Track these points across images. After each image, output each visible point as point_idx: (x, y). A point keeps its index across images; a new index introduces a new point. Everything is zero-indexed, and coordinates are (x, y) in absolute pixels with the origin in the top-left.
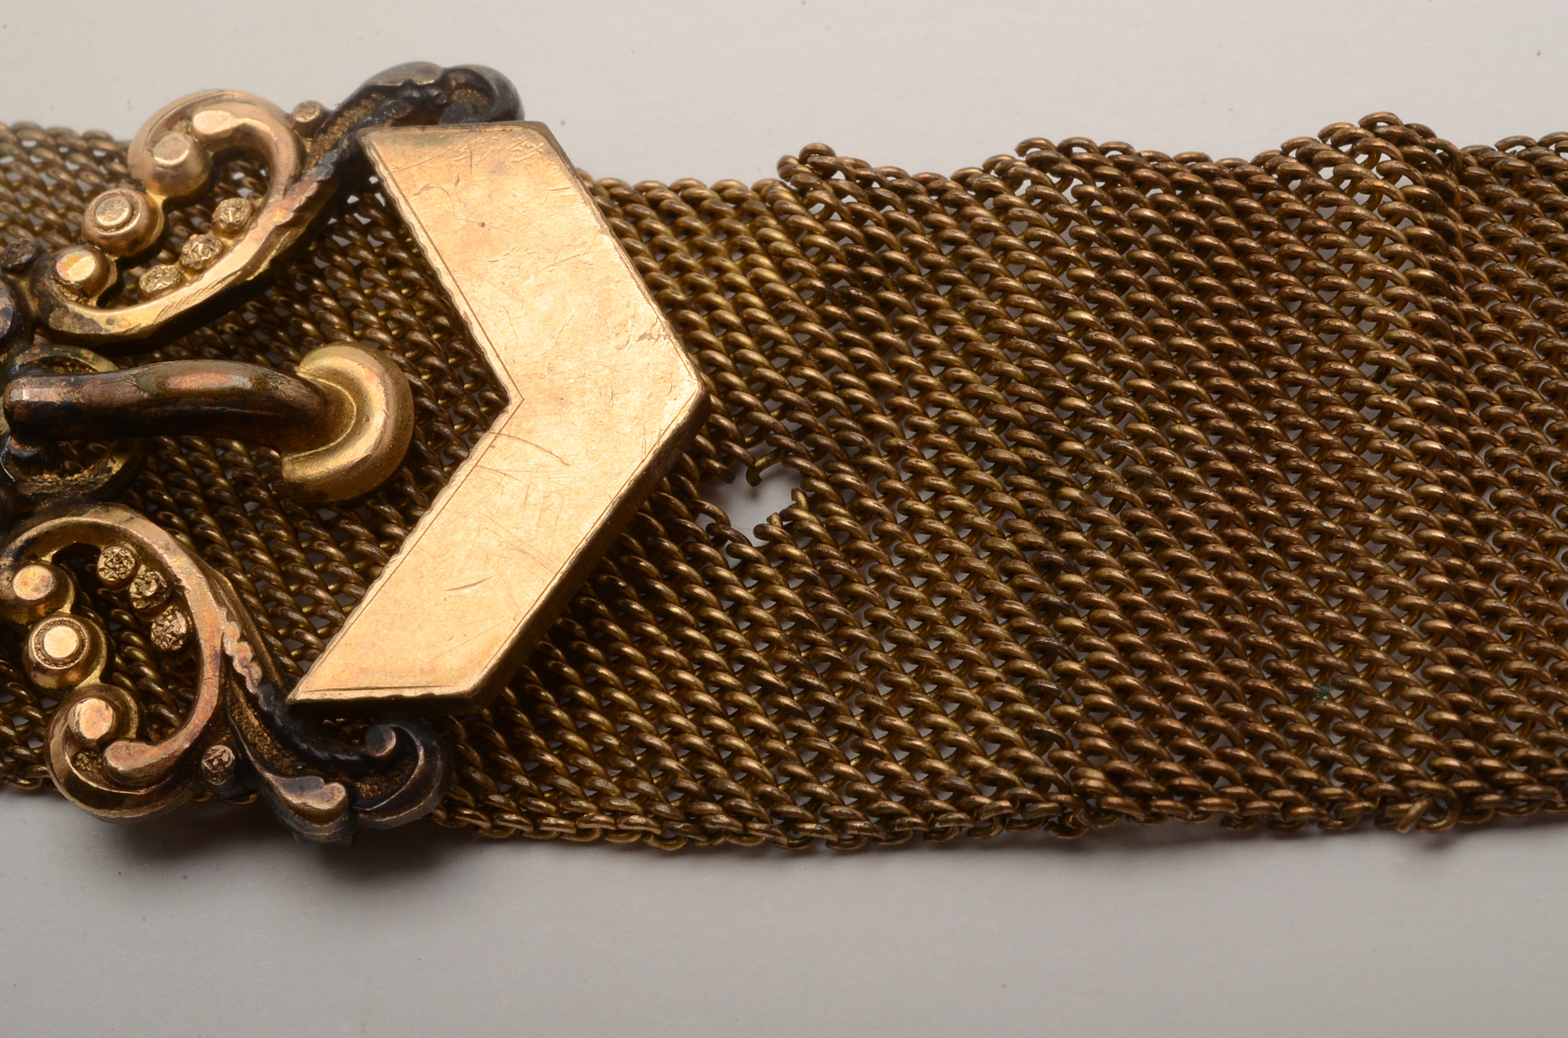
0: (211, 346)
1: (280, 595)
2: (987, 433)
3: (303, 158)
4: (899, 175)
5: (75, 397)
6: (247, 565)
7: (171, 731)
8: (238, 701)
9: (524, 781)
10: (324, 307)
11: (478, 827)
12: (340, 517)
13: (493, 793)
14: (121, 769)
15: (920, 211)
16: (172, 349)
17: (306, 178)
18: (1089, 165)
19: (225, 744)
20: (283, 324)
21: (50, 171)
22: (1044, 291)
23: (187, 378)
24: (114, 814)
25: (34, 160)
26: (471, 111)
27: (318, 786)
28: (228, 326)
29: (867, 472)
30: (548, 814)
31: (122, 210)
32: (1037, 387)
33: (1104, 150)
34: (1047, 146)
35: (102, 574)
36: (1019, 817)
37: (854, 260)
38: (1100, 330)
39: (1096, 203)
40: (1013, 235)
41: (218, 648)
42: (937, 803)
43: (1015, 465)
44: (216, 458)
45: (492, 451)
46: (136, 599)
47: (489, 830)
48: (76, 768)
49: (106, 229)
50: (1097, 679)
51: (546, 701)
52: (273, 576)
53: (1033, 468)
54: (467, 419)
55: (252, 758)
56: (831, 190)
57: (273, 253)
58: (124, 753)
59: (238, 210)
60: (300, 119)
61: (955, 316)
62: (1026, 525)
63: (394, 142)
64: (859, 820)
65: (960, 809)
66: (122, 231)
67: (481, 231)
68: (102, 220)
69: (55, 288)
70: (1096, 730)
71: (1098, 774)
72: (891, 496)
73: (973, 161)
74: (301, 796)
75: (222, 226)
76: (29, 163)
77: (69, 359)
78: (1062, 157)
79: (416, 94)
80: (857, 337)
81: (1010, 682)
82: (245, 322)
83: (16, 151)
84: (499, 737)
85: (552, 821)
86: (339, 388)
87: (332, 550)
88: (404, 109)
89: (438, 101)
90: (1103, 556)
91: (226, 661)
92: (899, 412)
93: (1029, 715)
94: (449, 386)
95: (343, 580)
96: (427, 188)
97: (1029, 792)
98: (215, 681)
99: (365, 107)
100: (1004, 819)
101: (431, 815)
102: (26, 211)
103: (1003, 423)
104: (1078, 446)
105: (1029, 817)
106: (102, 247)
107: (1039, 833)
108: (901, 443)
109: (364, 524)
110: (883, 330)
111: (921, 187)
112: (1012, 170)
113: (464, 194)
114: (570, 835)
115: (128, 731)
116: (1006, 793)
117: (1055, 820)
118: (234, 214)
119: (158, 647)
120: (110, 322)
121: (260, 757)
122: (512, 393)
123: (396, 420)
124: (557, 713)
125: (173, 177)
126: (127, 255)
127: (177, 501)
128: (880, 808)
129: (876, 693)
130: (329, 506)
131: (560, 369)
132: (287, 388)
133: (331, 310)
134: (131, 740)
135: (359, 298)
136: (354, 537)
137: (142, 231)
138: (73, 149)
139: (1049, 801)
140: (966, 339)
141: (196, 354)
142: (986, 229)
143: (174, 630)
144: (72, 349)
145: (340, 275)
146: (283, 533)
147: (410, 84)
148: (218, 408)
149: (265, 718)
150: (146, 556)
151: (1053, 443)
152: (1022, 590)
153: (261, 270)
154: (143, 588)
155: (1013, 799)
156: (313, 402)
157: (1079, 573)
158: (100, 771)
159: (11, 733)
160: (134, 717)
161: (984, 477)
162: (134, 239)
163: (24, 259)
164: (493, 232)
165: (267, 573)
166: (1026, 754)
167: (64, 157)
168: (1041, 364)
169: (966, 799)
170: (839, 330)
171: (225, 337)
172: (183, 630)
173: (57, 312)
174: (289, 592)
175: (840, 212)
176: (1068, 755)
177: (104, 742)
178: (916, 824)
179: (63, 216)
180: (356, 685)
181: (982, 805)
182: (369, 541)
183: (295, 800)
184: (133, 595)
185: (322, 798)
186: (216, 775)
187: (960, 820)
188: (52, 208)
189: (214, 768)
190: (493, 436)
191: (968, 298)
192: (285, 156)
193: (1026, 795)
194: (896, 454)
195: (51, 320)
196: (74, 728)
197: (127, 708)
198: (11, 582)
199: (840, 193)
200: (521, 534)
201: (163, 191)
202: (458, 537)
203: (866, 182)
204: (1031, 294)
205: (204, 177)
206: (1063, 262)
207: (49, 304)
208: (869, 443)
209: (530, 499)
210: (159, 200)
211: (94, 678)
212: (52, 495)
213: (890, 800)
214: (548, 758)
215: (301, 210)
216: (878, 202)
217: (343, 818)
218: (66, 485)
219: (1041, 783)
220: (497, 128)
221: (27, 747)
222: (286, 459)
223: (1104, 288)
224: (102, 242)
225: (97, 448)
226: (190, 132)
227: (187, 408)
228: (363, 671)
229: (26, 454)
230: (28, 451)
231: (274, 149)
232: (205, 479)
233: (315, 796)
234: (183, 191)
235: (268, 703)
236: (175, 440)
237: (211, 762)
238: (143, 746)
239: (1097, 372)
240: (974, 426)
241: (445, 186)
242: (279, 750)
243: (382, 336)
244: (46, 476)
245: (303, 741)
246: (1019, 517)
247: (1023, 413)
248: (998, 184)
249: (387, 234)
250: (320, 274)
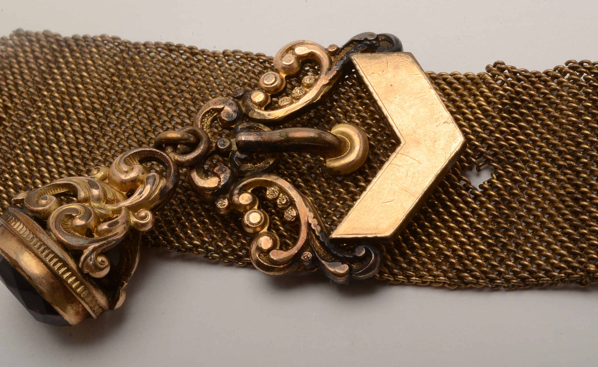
0: (299, 123)
1: (324, 204)
2: (555, 156)
3: (331, 63)
4: (526, 71)
5: (259, 139)
6: (313, 195)
7: (290, 247)
8: (313, 238)
9: (405, 265)
10: (337, 111)
11: (390, 280)
12: (344, 180)
13: (395, 269)
14: (275, 259)
15: (533, 83)
16: (286, 125)
17: (333, 69)
18: (589, 69)
19: (309, 251)
20: (323, 117)
21: (245, 66)
22: (574, 110)
23: (297, 133)
24: (272, 273)
25: (240, 62)
26: (387, 48)
27: (339, 265)
28: (305, 117)
29: (516, 168)
30: (413, 276)
31: (272, 79)
32: (572, 141)
33: (594, 64)
34: (575, 63)
35: (268, 196)
36: (567, 279)
37: (511, 99)
38: (593, 123)
39: (591, 81)
40: (564, 91)
41: (306, 221)
42: (540, 275)
43: (565, 166)
44: (301, 160)
45: (396, 159)
46: (279, 205)
47: (393, 281)
48: (260, 258)
49: (267, 85)
50: (592, 236)
51: (412, 240)
52: (322, 198)
53: (571, 167)
54: (385, 148)
55: (318, 256)
56: (504, 76)
57: (322, 94)
58: (276, 254)
59: (310, 79)
60: (330, 50)
61: (545, 118)
62: (568, 186)
63: (362, 58)
64: (514, 279)
65: (548, 277)
66: (272, 86)
67: (391, 88)
68: (265, 82)
69: (251, 104)
70: (593, 252)
71: (593, 266)
72: (523, 176)
73: (550, 67)
74: (334, 268)
75: (305, 85)
76: (238, 63)
77: (256, 127)
78: (580, 66)
79: (368, 43)
80: (513, 124)
81: (563, 236)
82: (310, 116)
83: (234, 59)
84: (397, 251)
85: (414, 278)
86: (345, 137)
87: (342, 190)
88: (364, 47)
89: (376, 45)
90: (594, 196)
91: (309, 225)
92: (526, 148)
93: (570, 247)
94: (379, 138)
95: (345, 200)
96: (373, 73)
97: (571, 271)
98: (306, 231)
99: (351, 46)
100: (562, 280)
101: (375, 276)
102: (237, 79)
103: (560, 153)
104: (586, 161)
105: (571, 279)
106: (266, 91)
107: (573, 285)
108: (527, 159)
109: (352, 182)
110: (521, 122)
111: (533, 75)
112: (564, 70)
113: (385, 75)
114: (419, 283)
115: (277, 247)
116: (563, 272)
117: (579, 281)
118: (309, 81)
119: (287, 220)
120: (269, 115)
121: (320, 256)
122: (402, 140)
123: (363, 148)
124: (415, 244)
125: (288, 68)
126: (274, 93)
127: (289, 174)
128: (521, 276)
129: (520, 239)
130: (340, 176)
131: (418, 133)
132: (329, 138)
133: (340, 113)
134: (278, 250)
135: (349, 109)
136: (348, 186)
137: (279, 86)
138: (253, 59)
139: (577, 274)
140: (548, 125)
141: (294, 126)
142: (555, 90)
143: (292, 214)
144: (256, 123)
145: (343, 101)
146: (325, 184)
147: (366, 39)
148: (307, 143)
149: (322, 243)
150: (282, 190)
151: (578, 159)
152: (568, 207)
153: (318, 99)
154: (282, 201)
155: (565, 273)
156: (336, 142)
157: (586, 202)
158: (268, 260)
159: (236, 247)
160: (279, 242)
161: (555, 170)
162: (276, 89)
163: (241, 94)
164: (395, 88)
165: (320, 197)
166: (570, 259)
167: (250, 61)
168: (574, 134)
169: (550, 273)
170: (507, 122)
171: (303, 121)
172: (295, 215)
173: (252, 112)
174: (327, 203)
175: (507, 83)
176: (583, 260)
177: (269, 250)
178: (533, 281)
179: (250, 81)
180: (352, 233)
181: (555, 275)
182: (353, 187)
183: (332, 270)
184: (278, 203)
185: (341, 269)
186: (306, 261)
187: (548, 280)
188: (246, 78)
189: (305, 259)
190: (396, 154)
191: (549, 112)
192: (325, 62)
193: (570, 272)
194: (525, 162)
195: (249, 114)
196: (260, 246)
197: (276, 240)
198: (238, 198)
199: (507, 77)
200: (405, 185)
201: (285, 73)
202: (385, 186)
203: (515, 73)
204: (570, 111)
205: (298, 69)
206: (581, 100)
207: (249, 109)
208: (517, 158)
209: (408, 174)
210: (284, 76)
211: (265, 230)
212: (251, 170)
213: (525, 273)
214: (413, 258)
215: (331, 80)
216: (519, 80)
217: (348, 276)
218: (255, 168)
219: (574, 269)
220: (396, 54)
221: (241, 252)
222: (327, 160)
223: (594, 109)
224: (266, 89)
225: (262, 156)
226: (294, 54)
227: (297, 143)
228: (354, 228)
229: (243, 157)
230: (243, 156)
231: (322, 60)
232: (298, 166)
233: (339, 269)
234: (291, 73)
235: (323, 239)
236: (288, 154)
237: (304, 257)
238: (282, 251)
239: (592, 137)
240: (551, 153)
241: (379, 73)
242: (326, 254)
243: (357, 121)
244: (249, 164)
245: (334, 251)
246: (566, 183)
247: (568, 150)
248: (559, 75)
249: (358, 88)
250: (336, 101)
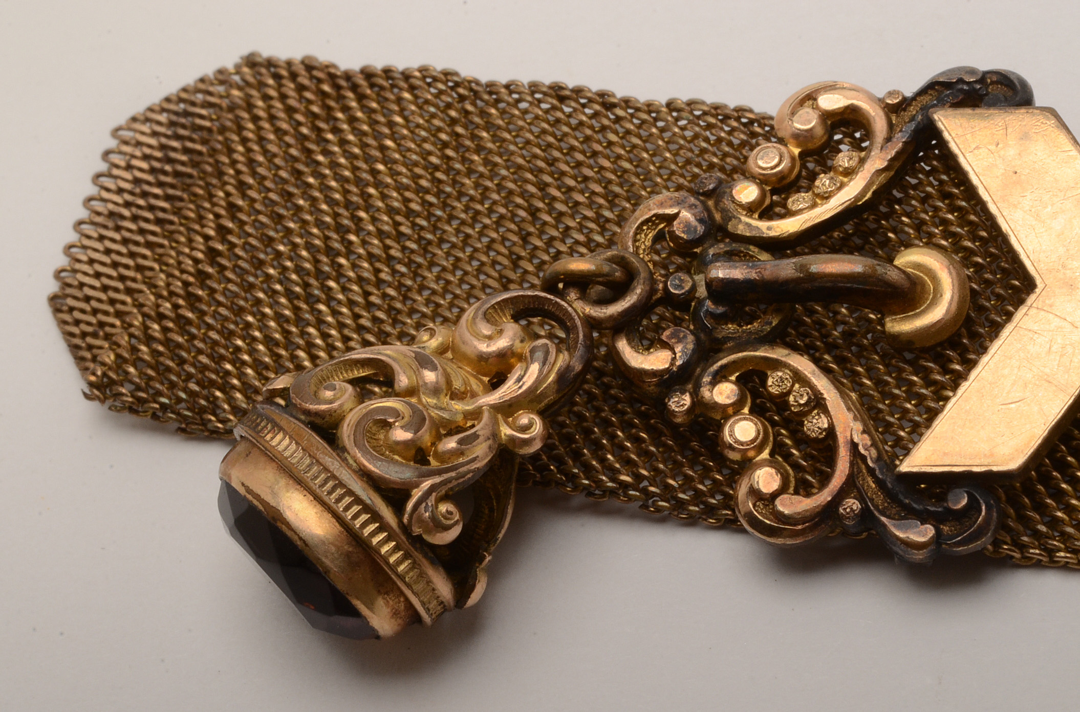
0: (824, 246)
1: (881, 406)
3: (891, 126)
5: (753, 275)
6: (857, 388)
7: (815, 491)
8: (861, 471)
9: (1042, 528)
10: (902, 223)
11: (1012, 557)
12: (918, 358)
13: (1023, 536)
14: (786, 512)
16: (798, 249)
17: (895, 140)
19: (855, 498)
20: (873, 233)
21: (714, 131)
23: (829, 266)
24: (779, 541)
25: (702, 123)
26: (1003, 99)
27: (917, 526)
28: (836, 234)
30: (1060, 550)
31: (774, 157)
35: (770, 389)
41: (849, 438)
44: (829, 318)
45: (1026, 318)
46: (793, 405)
47: (1019, 560)
48: (756, 511)
49: (764, 169)
51: (1056, 478)
52: (876, 394)
54: (999, 297)
55: (872, 508)
57: (875, 187)
58: (788, 502)
59: (851, 159)
60: (889, 102)
63: (955, 117)
66: (775, 171)
67: (1015, 177)
68: (761, 163)
69: (731, 206)
74: (905, 532)
75: (841, 169)
76: (699, 125)
77: (742, 252)
79: (965, 87)
82: (846, 231)
83: (691, 118)
84: (1026, 500)
85: (1062, 554)
86: (921, 275)
87: (915, 378)
88: (957, 97)
89: (980, 92)
91: (854, 446)
94: (988, 276)
95: (921, 398)
96: (977, 148)
98: (847, 459)
99: (931, 95)
101: (985, 548)
102: (698, 156)
106: (761, 181)
109: (935, 362)
113: (1002, 153)
114: (1073, 564)
115: (788, 489)
118: (848, 162)
119: (808, 436)
120: (769, 228)
121: (876, 507)
122: (1038, 281)
123: (960, 296)
124: (1064, 486)
125: (806, 137)
126: (777, 186)
127: (806, 345)
130: (911, 351)
131: (1070, 267)
132: (893, 275)
133: (907, 225)
134: (793, 495)
135: (928, 218)
136: (928, 371)
137: (786, 171)
138: (727, 117)
141: (815, 251)
143: (820, 425)
144: (744, 245)
145: (914, 202)
146: (881, 367)
147: (961, 81)
148: (849, 285)
149: (880, 483)
150: (798, 377)
153: (866, 198)
154: (799, 398)
156: (906, 284)
158: (771, 513)
159: (704, 489)
160: (792, 480)
162: (781, 176)
163: (711, 187)
164: (1023, 177)
165: (871, 392)
167: (721, 121)
171: (832, 240)
172: (826, 426)
173: (734, 221)
174: (885, 404)
177: (774, 495)
179: (721, 160)
180: (941, 464)
182: (939, 373)
183: (901, 535)
184: (792, 403)
185: (919, 534)
186: (848, 518)
188: (715, 155)
189: (848, 513)
190: (1026, 308)
192: (880, 125)
195: (729, 226)
196: (756, 486)
197: (788, 475)
198: (712, 392)
200: (1047, 370)
201: (798, 146)
202: (1006, 371)
205: (825, 138)
207: (728, 217)
209: (1053, 349)
210: (796, 151)
211: (765, 455)
212: (735, 337)
214: (1059, 514)
215: (892, 160)
217: (932, 547)
218: (743, 332)
220: (1023, 110)
221: (714, 498)
222: (888, 319)
224: (761, 177)
225: (751, 310)
226: (816, 108)
227: (829, 284)
228: (945, 454)
229: (718, 312)
230: (720, 310)
231: (872, 121)
232: (823, 331)
233: (915, 533)
234: (811, 146)
235: (882, 473)
236: (802, 306)
237: (845, 509)
238: (800, 498)
241: (990, 147)
242: (889, 503)
243: (944, 243)
244: (730, 326)
245: (906, 498)
249: (944, 177)
250: (899, 202)
